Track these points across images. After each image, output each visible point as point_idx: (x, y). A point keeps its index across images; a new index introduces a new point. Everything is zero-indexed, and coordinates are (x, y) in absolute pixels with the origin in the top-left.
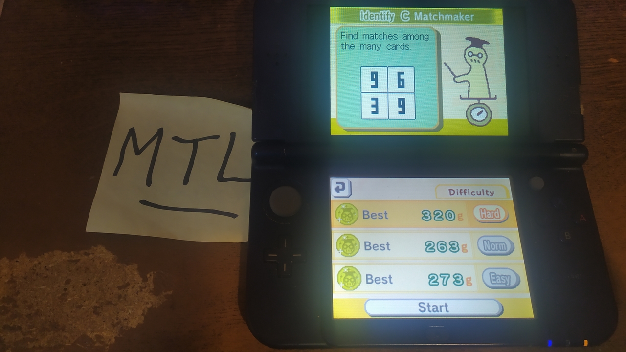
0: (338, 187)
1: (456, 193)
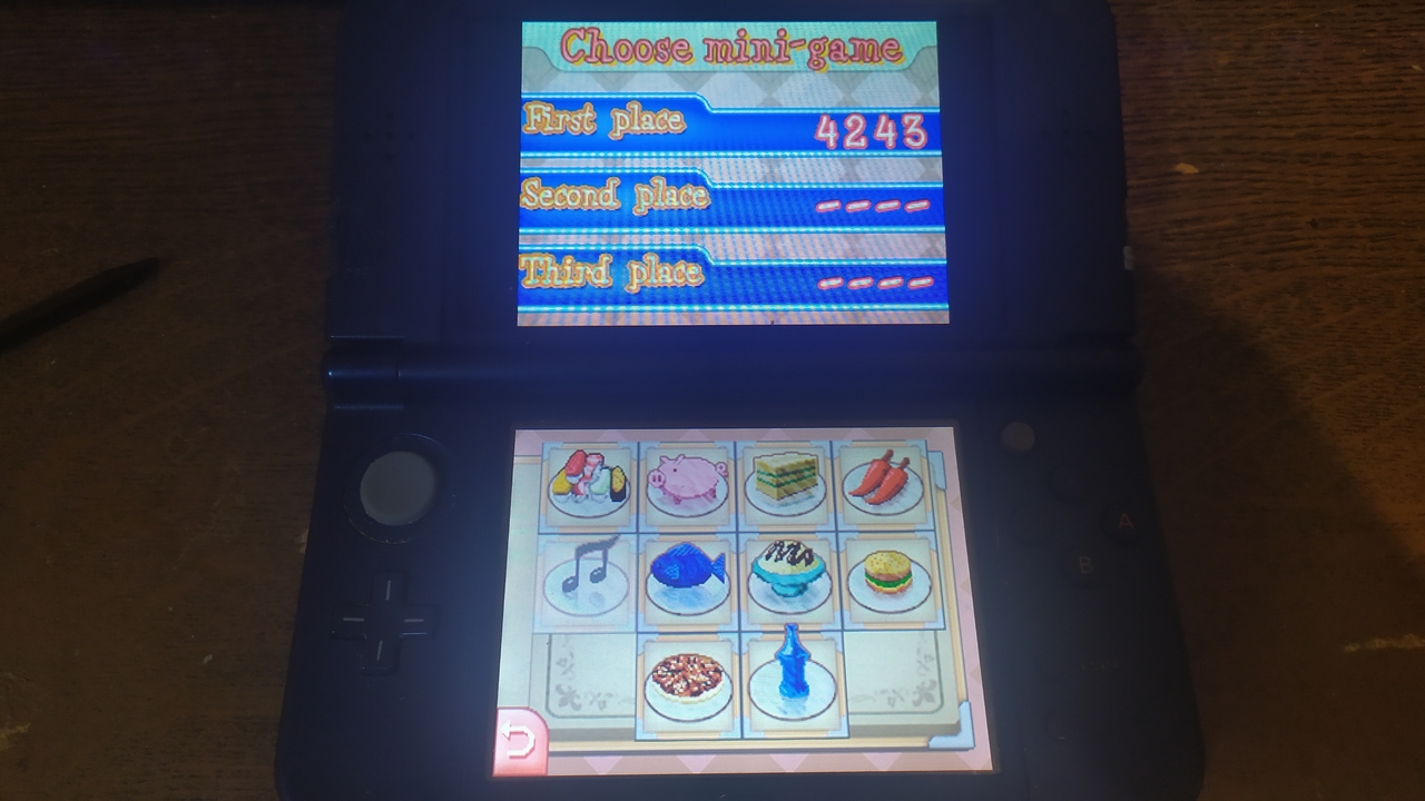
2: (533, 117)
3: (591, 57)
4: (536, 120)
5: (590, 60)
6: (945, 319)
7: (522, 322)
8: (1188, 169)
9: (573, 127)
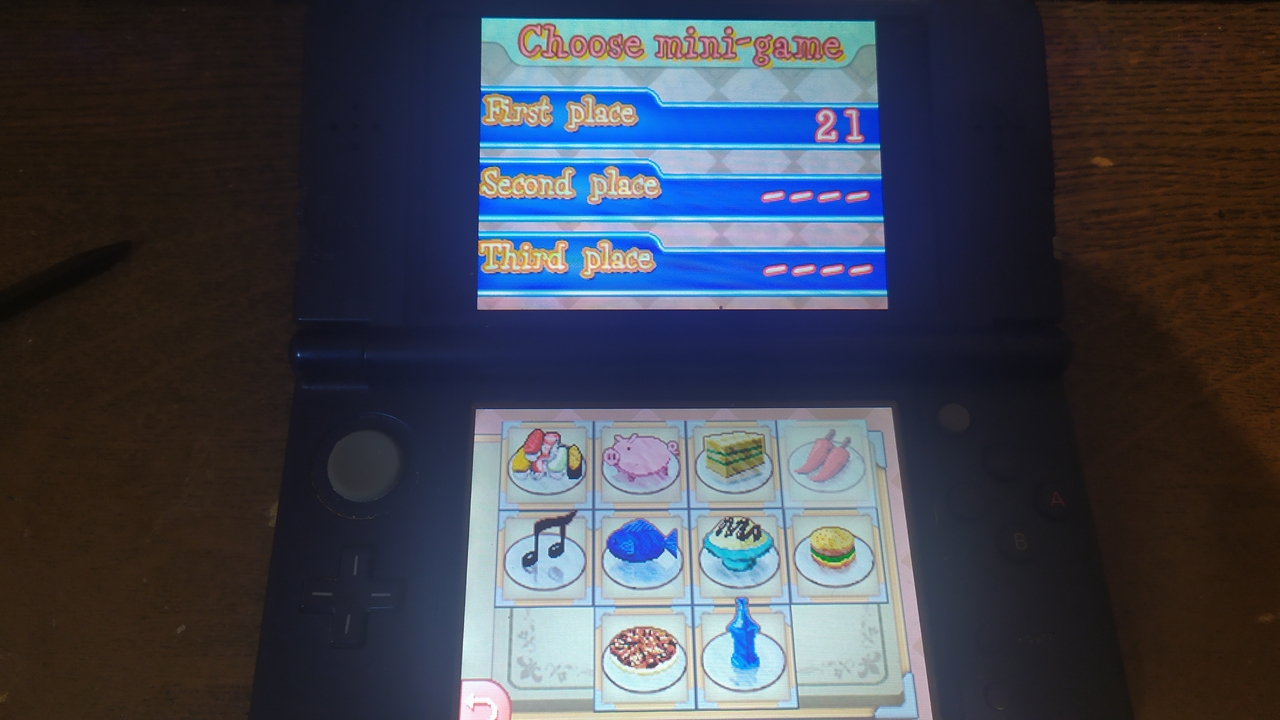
2: (492, 109)
3: (547, 52)
4: (495, 113)
5: (546, 55)
6: (884, 305)
7: (481, 306)
8: (1104, 162)
9: (530, 120)
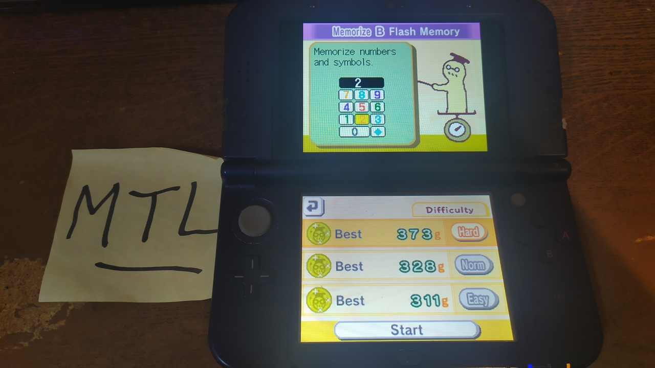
0: (311, 206)
1: (433, 211)
